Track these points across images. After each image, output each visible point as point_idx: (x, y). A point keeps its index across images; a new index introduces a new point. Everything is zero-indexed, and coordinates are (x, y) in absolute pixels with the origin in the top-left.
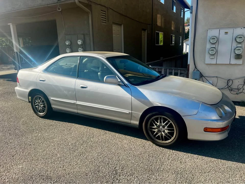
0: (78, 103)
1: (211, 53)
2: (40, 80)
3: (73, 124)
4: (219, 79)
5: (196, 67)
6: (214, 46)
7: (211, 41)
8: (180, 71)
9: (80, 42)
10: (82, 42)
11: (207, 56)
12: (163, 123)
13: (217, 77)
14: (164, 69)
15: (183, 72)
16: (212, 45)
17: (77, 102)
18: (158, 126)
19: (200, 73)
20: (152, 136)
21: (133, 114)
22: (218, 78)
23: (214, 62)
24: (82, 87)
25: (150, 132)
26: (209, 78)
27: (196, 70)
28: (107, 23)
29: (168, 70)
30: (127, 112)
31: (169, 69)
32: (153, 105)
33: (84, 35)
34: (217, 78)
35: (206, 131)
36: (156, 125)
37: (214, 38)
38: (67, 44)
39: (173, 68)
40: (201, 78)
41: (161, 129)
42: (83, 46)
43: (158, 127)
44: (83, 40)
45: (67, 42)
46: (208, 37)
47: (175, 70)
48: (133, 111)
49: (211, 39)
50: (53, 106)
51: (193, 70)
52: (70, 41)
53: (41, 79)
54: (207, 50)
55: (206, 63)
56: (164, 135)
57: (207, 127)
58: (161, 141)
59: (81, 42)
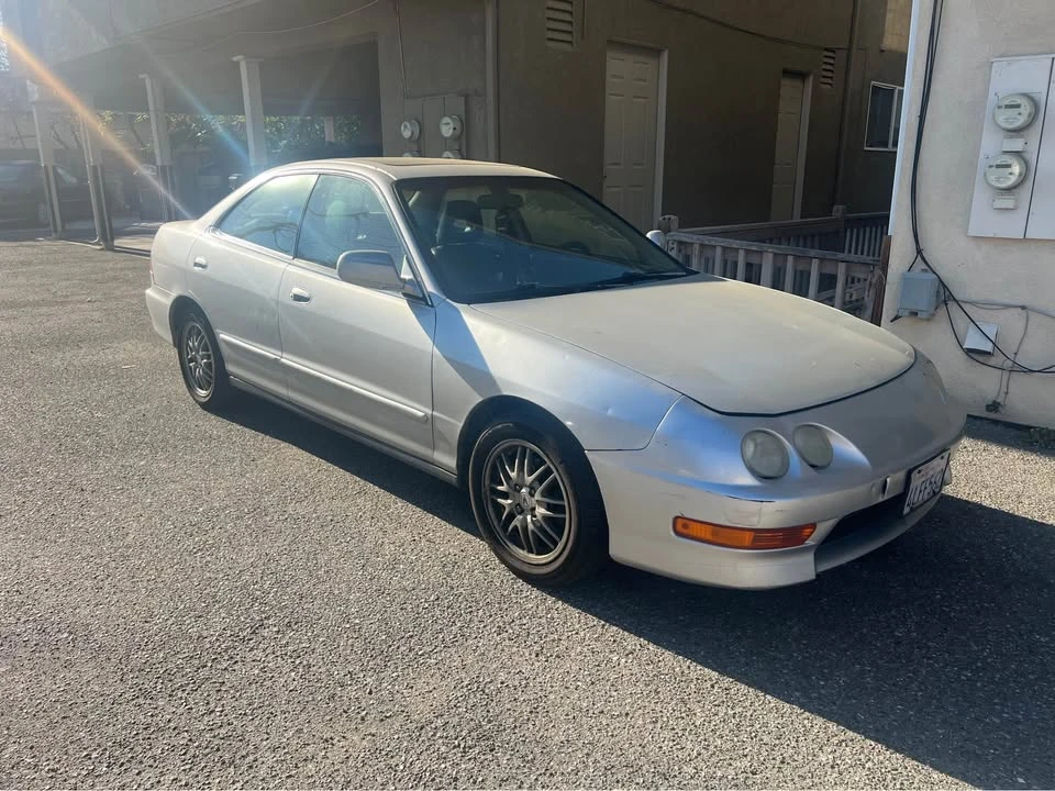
0: (289, 360)
1: (998, 180)
2: (196, 264)
3: (283, 444)
4: (1033, 316)
5: (919, 251)
6: (1017, 145)
7: (1001, 120)
8: (848, 269)
9: (447, 130)
10: (458, 126)
11: (981, 198)
12: (529, 475)
13: (1023, 308)
14: (771, 255)
15: (862, 276)
16: (1005, 137)
17: (284, 355)
18: (516, 485)
19: (937, 282)
20: (495, 523)
21: (438, 425)
22: (1031, 314)
23: (1011, 227)
24: (298, 298)
25: (490, 506)
26: (982, 312)
27: (920, 265)
28: (575, 45)
29: (790, 259)
30: (419, 411)
31: (775, 254)
32: (499, 390)
33: (467, 97)
34: (1023, 313)
35: (685, 531)
36: (508, 478)
37: (1018, 101)
38: (407, 134)
39: (813, 253)
40: (942, 311)
41: (525, 500)
42: (460, 146)
43: (517, 487)
44: (463, 119)
45: (406, 127)
46: (991, 96)
47: (822, 260)
48: (437, 411)
49: (1000, 107)
50: (230, 368)
51: (908, 267)
52: (419, 123)
53: (198, 260)
54: (982, 163)
55: (970, 234)
56: (531, 527)
57: (686, 516)
58: (522, 553)
59: (452, 125)
